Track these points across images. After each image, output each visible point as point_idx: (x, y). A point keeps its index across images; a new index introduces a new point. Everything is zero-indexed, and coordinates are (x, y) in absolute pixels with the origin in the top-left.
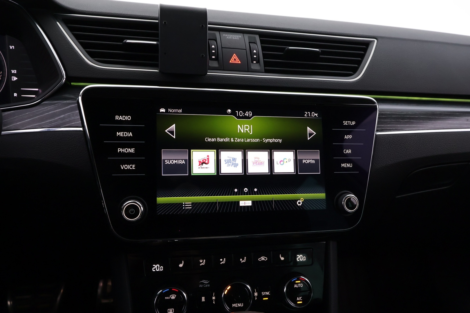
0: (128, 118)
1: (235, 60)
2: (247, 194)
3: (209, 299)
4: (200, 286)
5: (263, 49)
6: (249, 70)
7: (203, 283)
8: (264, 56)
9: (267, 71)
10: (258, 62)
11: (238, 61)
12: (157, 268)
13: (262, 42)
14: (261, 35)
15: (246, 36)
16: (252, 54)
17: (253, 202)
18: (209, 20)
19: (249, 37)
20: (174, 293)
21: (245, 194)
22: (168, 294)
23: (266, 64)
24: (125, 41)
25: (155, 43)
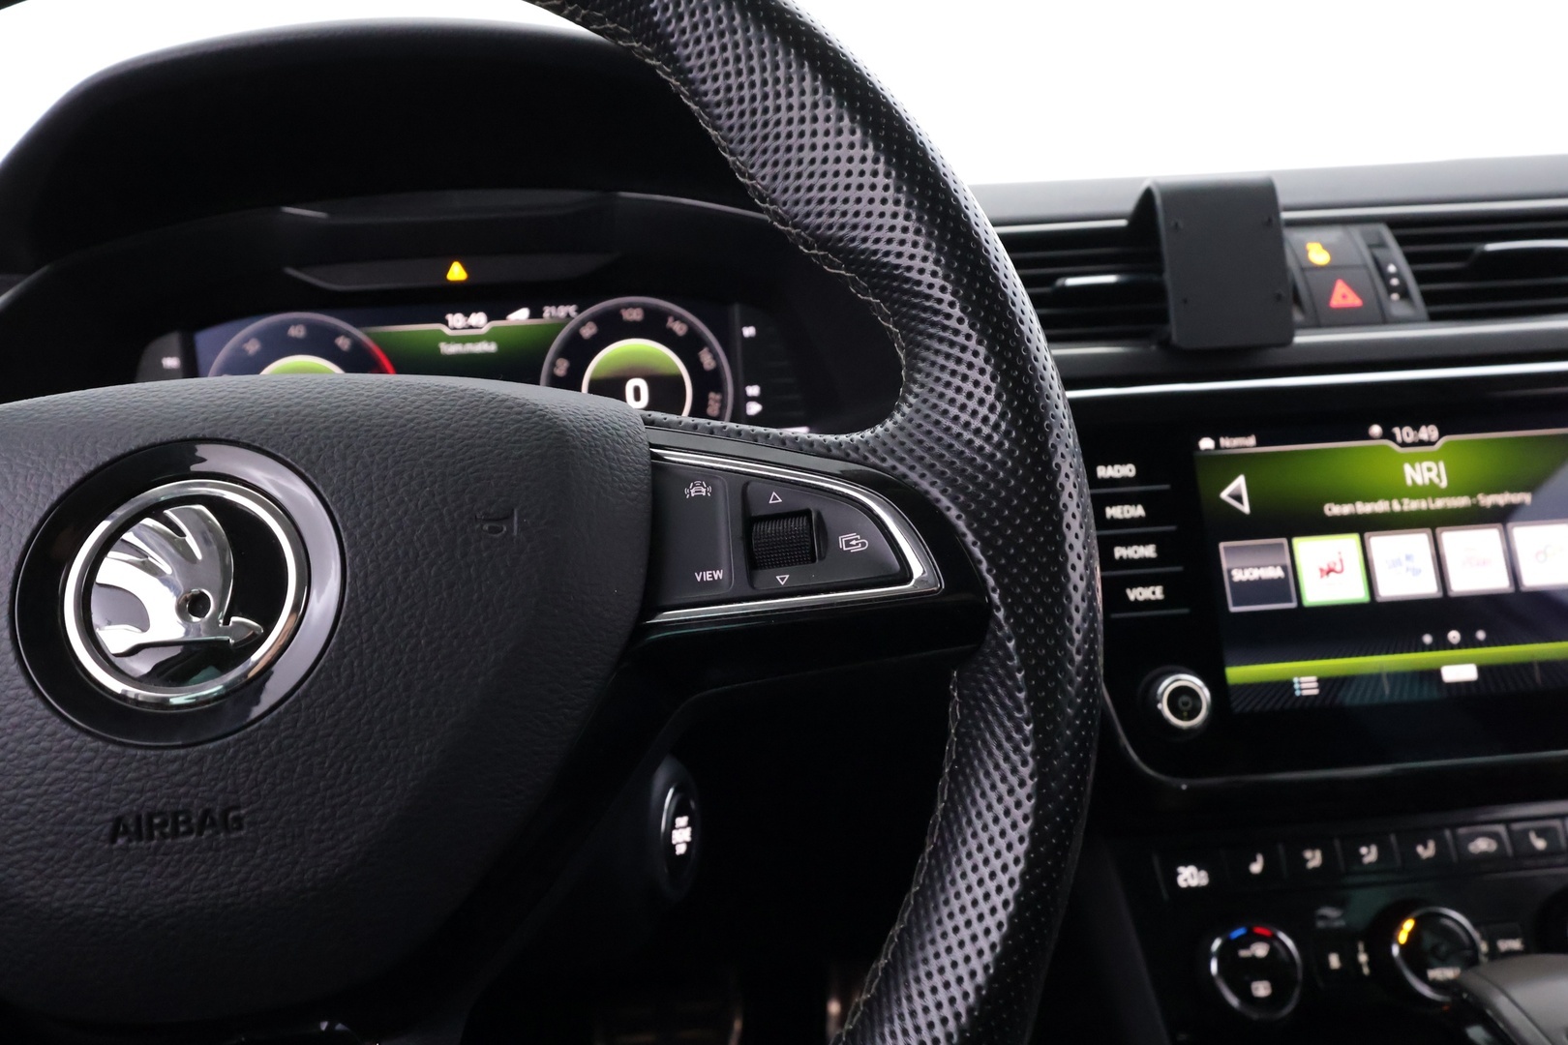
0: (1128, 470)
1: (1344, 297)
2: (1459, 646)
3: (1348, 958)
4: (1321, 924)
5: (1411, 258)
6: (1384, 320)
7: (1324, 918)
8: (1420, 278)
9: (1435, 317)
10: (1405, 294)
11: (1353, 300)
12: (1190, 876)
13: (1402, 241)
14: (1393, 223)
15: (1355, 231)
16: (1385, 277)
17: (1481, 669)
18: (1283, 199)
19: (1364, 235)
20: (1261, 939)
21: (1452, 647)
22: (1247, 941)
23: (1429, 298)
24: (1059, 282)
25: (1111, 279)
